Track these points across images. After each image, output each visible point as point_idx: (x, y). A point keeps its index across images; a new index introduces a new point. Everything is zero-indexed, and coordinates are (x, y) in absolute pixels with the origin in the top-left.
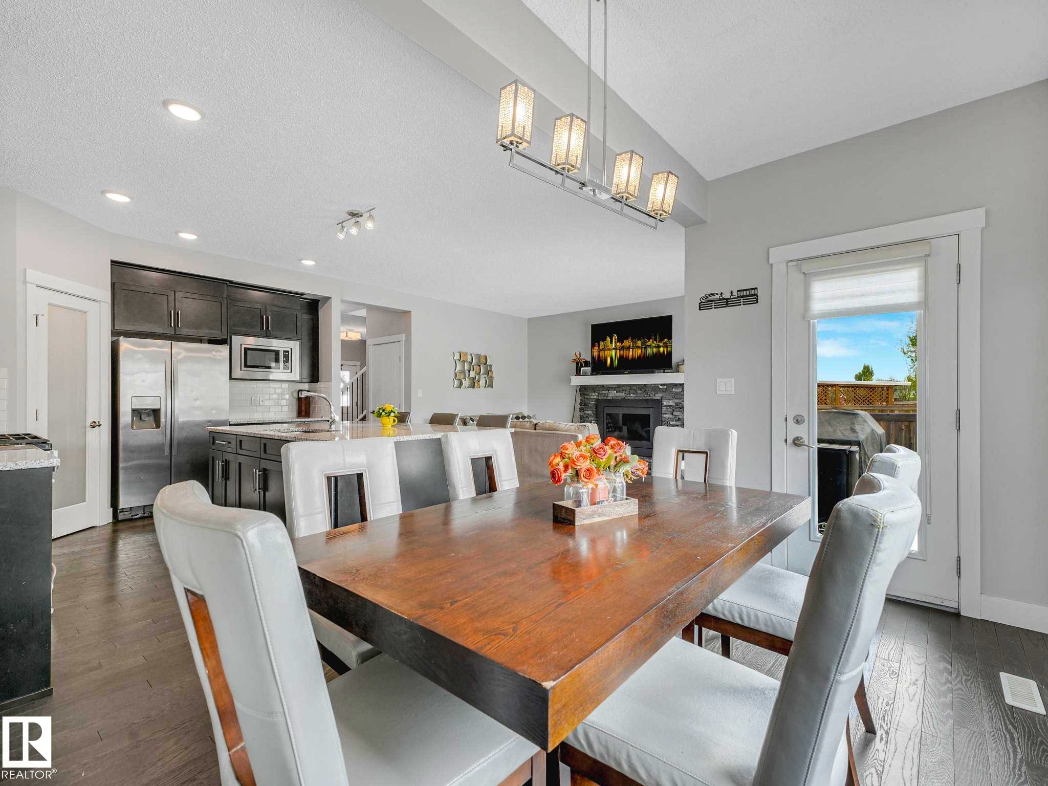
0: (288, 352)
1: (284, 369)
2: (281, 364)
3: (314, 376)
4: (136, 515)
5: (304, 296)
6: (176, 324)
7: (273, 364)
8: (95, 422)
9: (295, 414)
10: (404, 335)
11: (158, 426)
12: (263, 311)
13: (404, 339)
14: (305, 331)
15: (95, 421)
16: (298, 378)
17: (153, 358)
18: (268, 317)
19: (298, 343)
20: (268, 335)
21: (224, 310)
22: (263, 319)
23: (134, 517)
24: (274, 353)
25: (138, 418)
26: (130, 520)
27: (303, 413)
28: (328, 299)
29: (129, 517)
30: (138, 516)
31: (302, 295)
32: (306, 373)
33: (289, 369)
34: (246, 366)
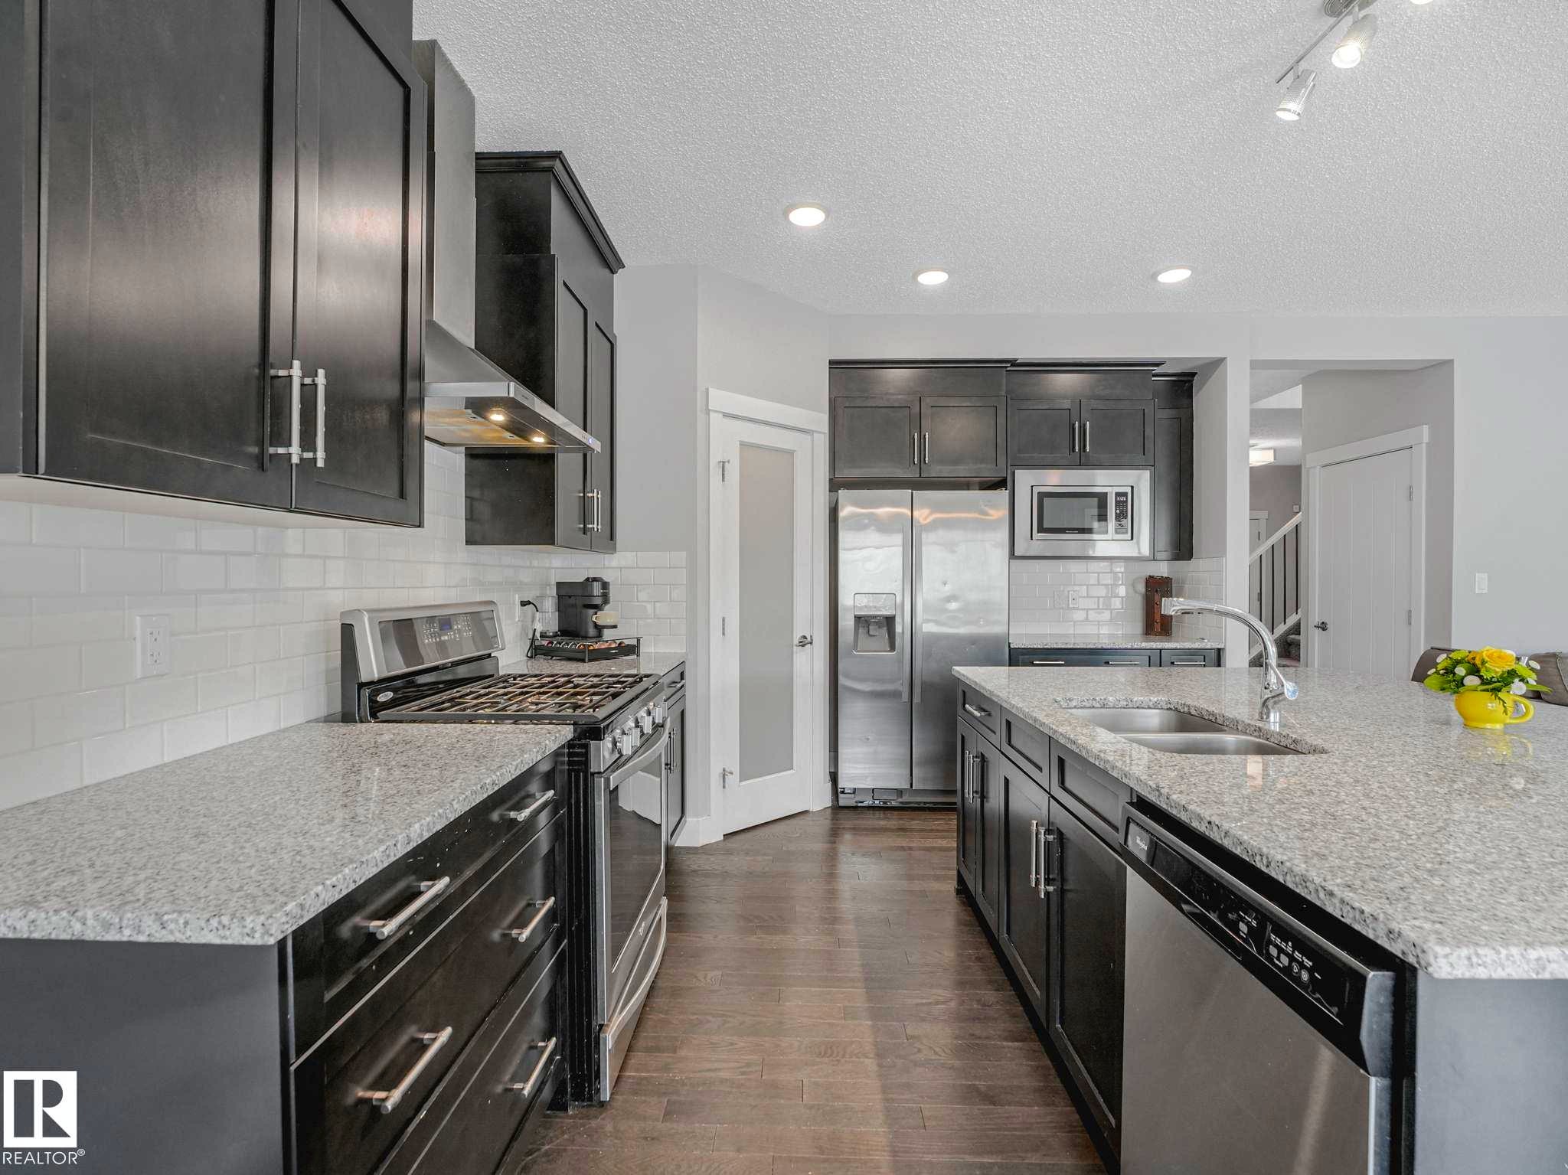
0: (1125, 494)
1: (1117, 532)
2: (1112, 523)
3: (1183, 547)
4: (862, 802)
5: (1158, 370)
6: (922, 460)
7: (1096, 525)
8: (805, 637)
9: (1138, 627)
10: (1425, 428)
11: (892, 648)
12: (1075, 413)
13: (1426, 439)
14: (1162, 446)
15: (806, 635)
16: (1146, 551)
17: (884, 527)
18: (1085, 425)
19: (1146, 475)
20: (1083, 462)
21: (1001, 420)
22: (1074, 429)
23: (860, 804)
24: (1096, 499)
25: (866, 631)
26: (855, 808)
27: (1157, 627)
28: (1216, 364)
29: (852, 803)
30: (865, 804)
31: (1157, 365)
32: (1164, 540)
33: (1127, 533)
34: (1041, 530)
